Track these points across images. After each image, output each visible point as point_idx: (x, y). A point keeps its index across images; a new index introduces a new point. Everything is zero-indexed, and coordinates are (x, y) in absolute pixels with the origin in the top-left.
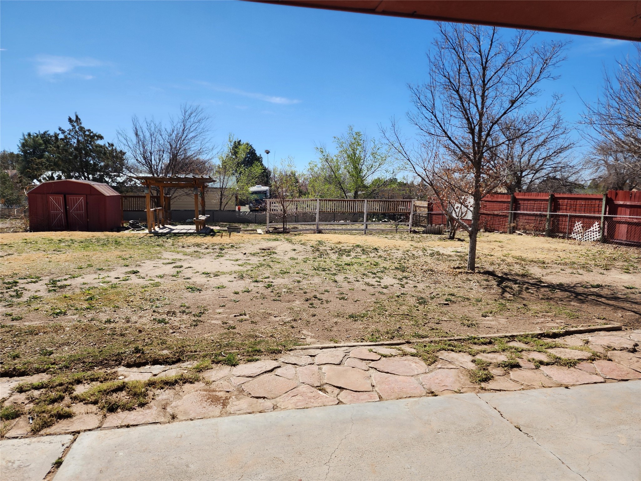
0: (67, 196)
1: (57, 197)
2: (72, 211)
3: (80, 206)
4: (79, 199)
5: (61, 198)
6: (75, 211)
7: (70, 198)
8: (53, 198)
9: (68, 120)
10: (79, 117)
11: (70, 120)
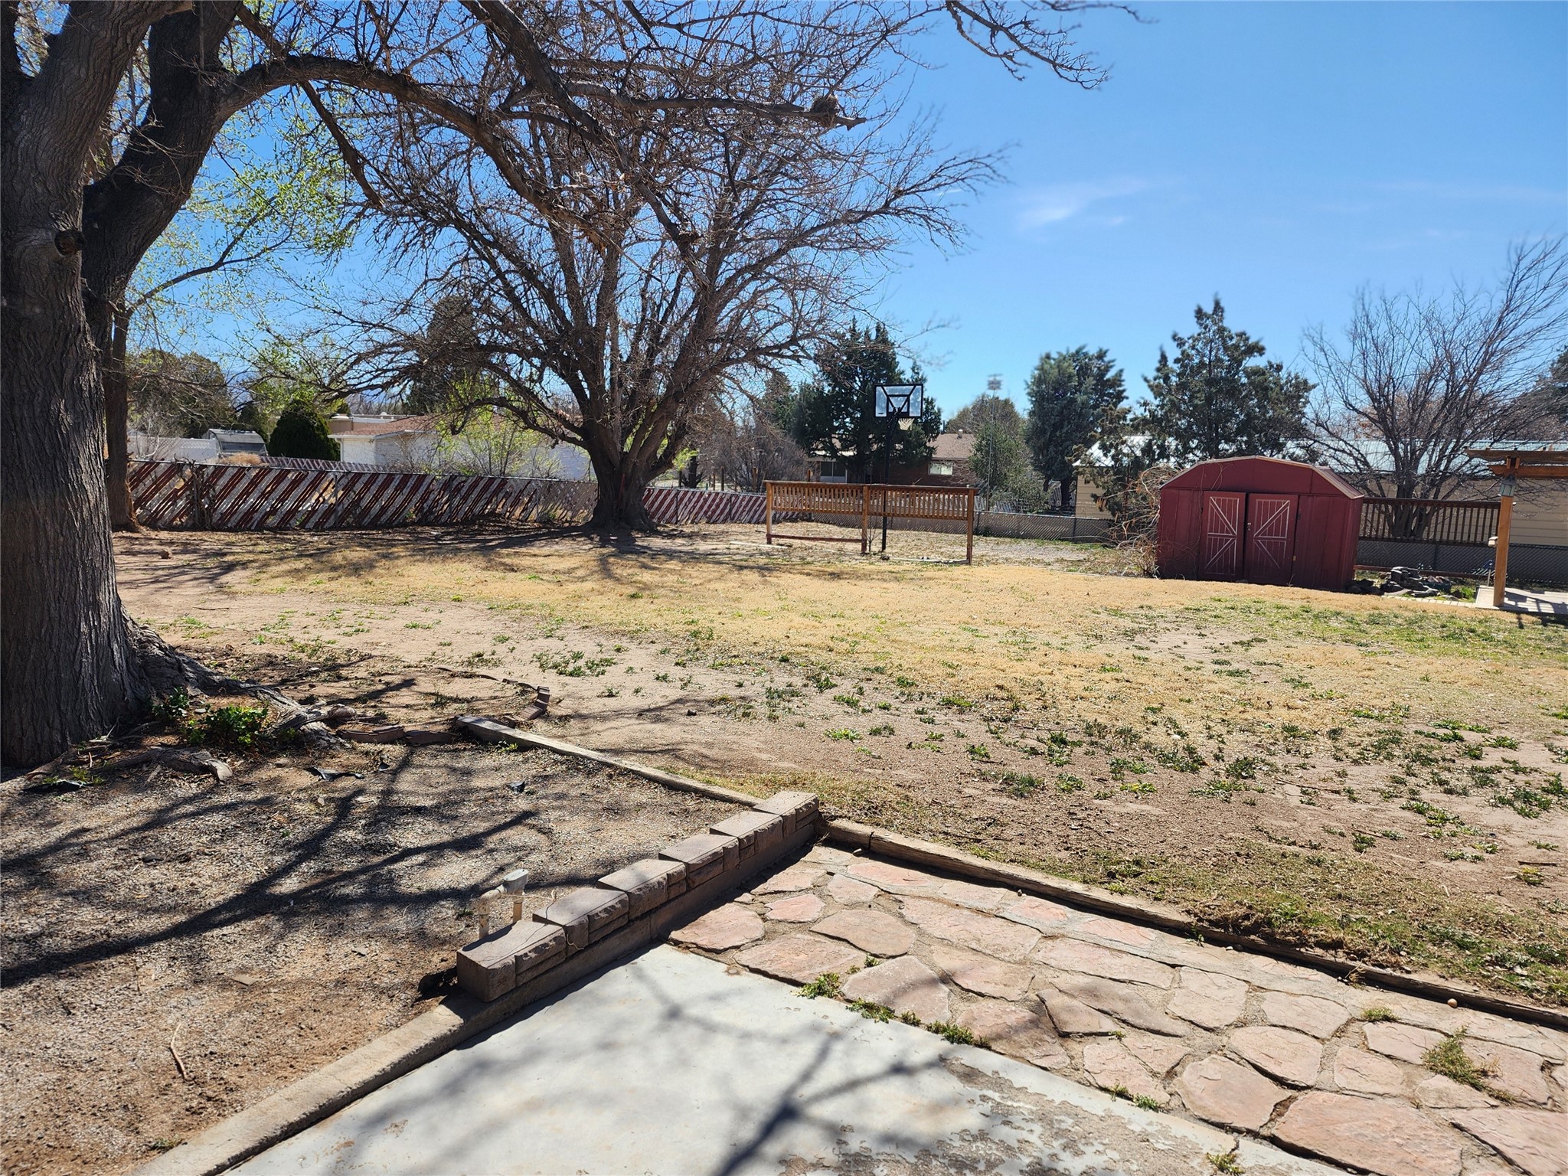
0: (1251, 495)
1: (1228, 498)
2: (1259, 534)
3: (1278, 521)
4: (1279, 505)
5: (1238, 500)
6: (1264, 534)
7: (1258, 500)
8: (1218, 501)
9: (1193, 314)
10: (1222, 304)
11: (1200, 314)
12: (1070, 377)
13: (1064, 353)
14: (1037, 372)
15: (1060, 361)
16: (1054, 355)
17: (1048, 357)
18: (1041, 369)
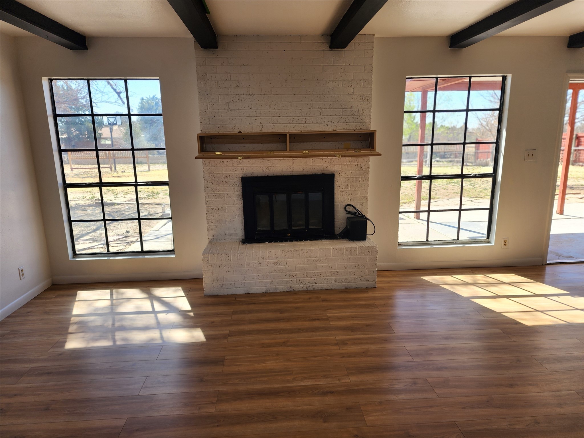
12: (153, 106)
13: (148, 97)
14: (140, 104)
15: (148, 101)
16: (145, 98)
17: (143, 99)
18: (141, 103)
